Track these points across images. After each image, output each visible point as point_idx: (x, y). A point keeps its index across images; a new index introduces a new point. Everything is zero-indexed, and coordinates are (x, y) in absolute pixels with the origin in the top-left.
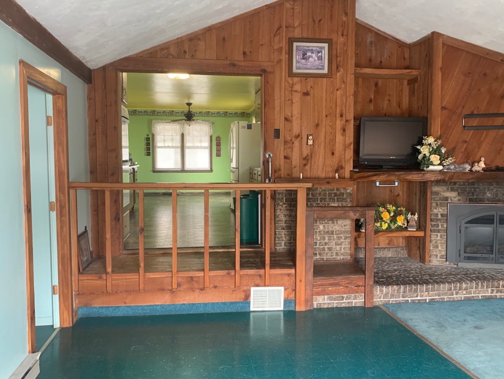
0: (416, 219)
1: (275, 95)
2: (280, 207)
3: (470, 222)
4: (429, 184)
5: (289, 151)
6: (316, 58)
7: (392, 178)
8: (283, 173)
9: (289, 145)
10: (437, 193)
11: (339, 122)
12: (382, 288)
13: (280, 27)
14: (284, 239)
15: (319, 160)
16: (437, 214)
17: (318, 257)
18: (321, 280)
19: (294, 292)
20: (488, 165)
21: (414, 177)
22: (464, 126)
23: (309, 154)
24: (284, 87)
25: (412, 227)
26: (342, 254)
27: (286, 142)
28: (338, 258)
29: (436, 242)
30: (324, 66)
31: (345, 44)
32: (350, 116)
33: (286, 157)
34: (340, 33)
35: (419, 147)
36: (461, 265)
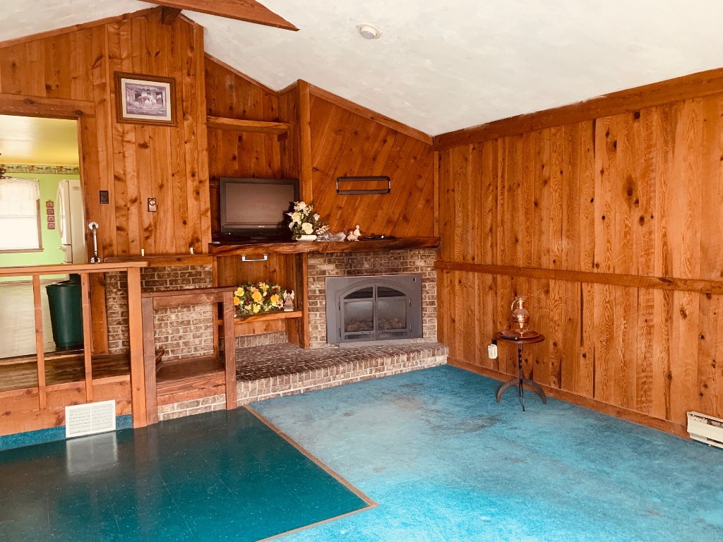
0: (293, 298)
1: (99, 146)
2: (113, 295)
3: (350, 297)
4: (304, 256)
5: (124, 219)
6: (155, 101)
7: (260, 251)
8: (116, 249)
9: (123, 212)
10: (313, 267)
11: (191, 183)
12: (246, 384)
13: (100, 57)
14: (121, 336)
15: (166, 230)
16: (315, 291)
17: (171, 355)
18: (167, 385)
19: (130, 405)
20: (365, 233)
21: (285, 248)
22: (338, 191)
23: (152, 224)
24: (111, 136)
25: (288, 307)
26: (202, 348)
27: (118, 208)
28: (198, 354)
29: (315, 322)
30: (166, 111)
31: (192, 86)
32: (205, 175)
33: (119, 229)
34: (185, 72)
35: (290, 214)
36: (342, 345)
